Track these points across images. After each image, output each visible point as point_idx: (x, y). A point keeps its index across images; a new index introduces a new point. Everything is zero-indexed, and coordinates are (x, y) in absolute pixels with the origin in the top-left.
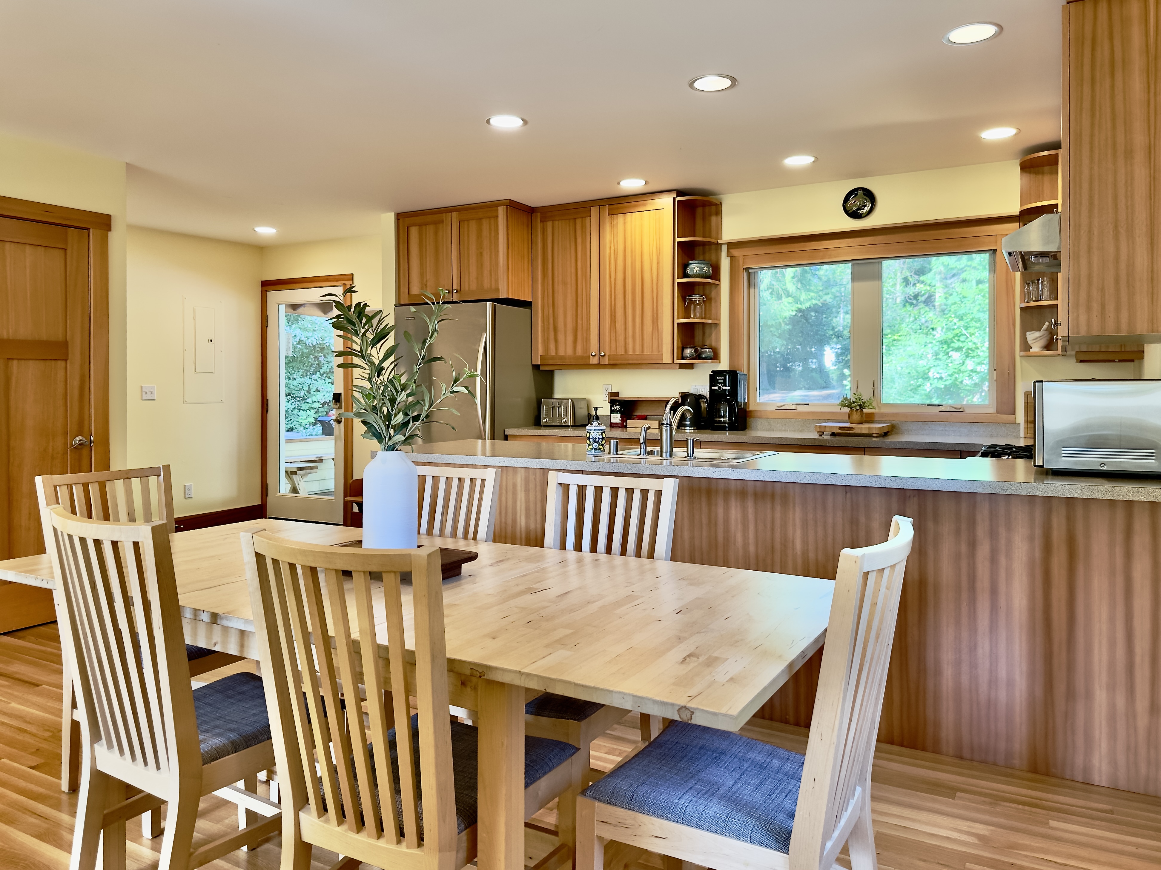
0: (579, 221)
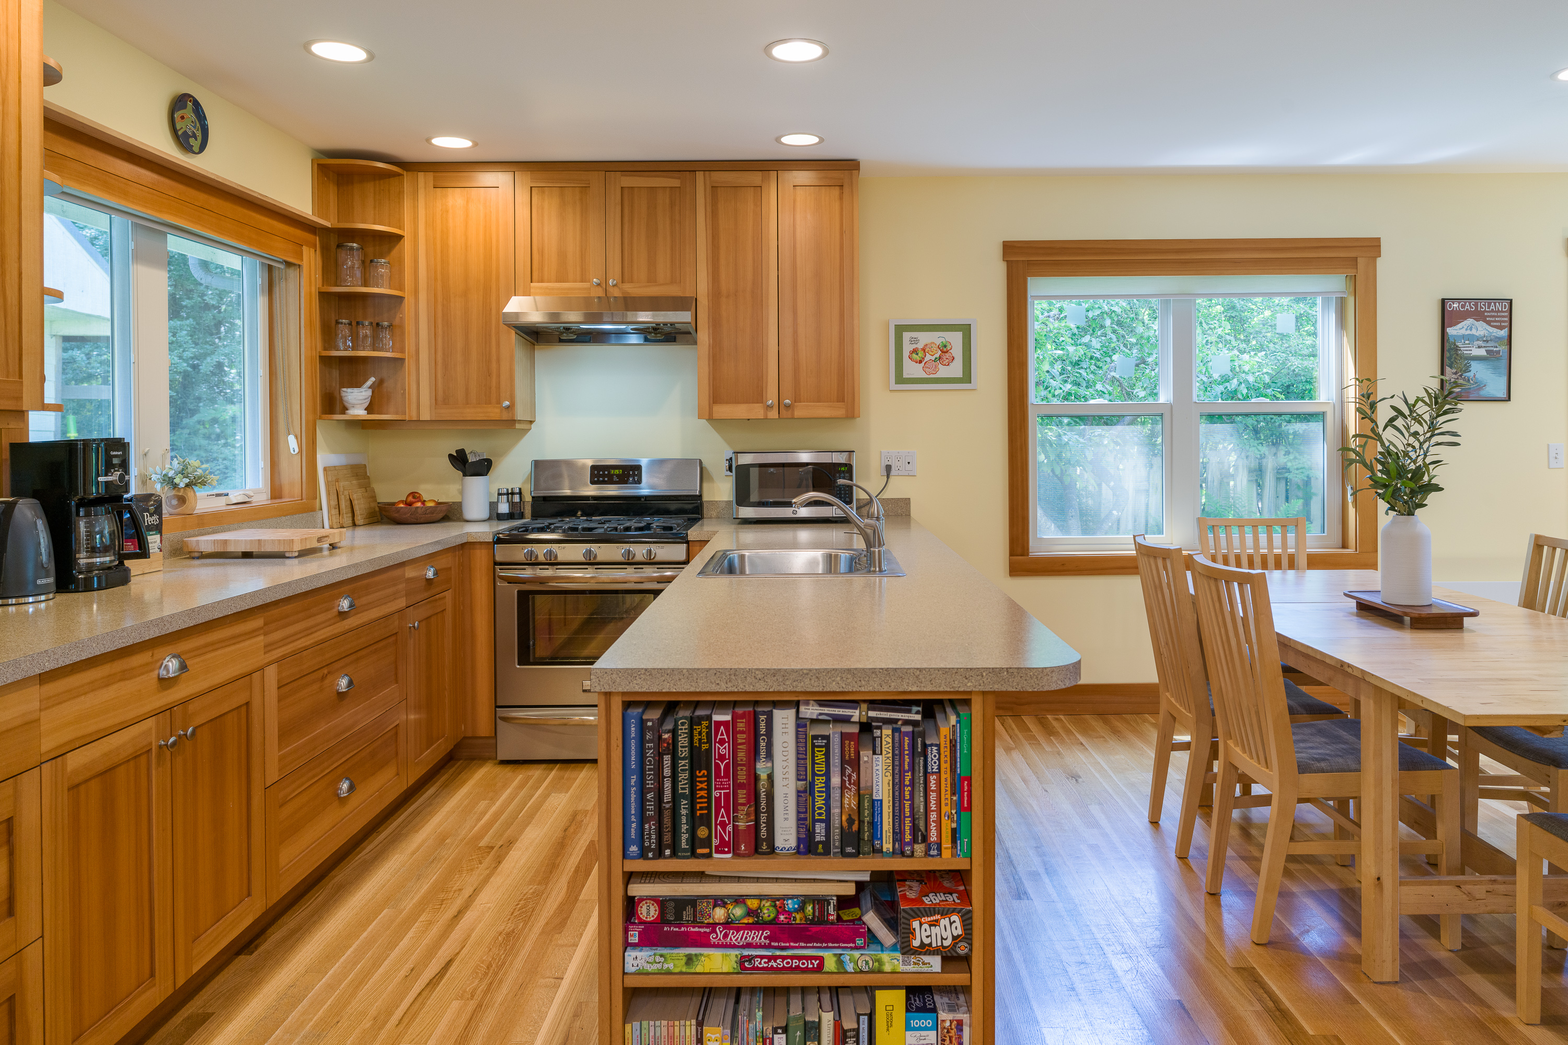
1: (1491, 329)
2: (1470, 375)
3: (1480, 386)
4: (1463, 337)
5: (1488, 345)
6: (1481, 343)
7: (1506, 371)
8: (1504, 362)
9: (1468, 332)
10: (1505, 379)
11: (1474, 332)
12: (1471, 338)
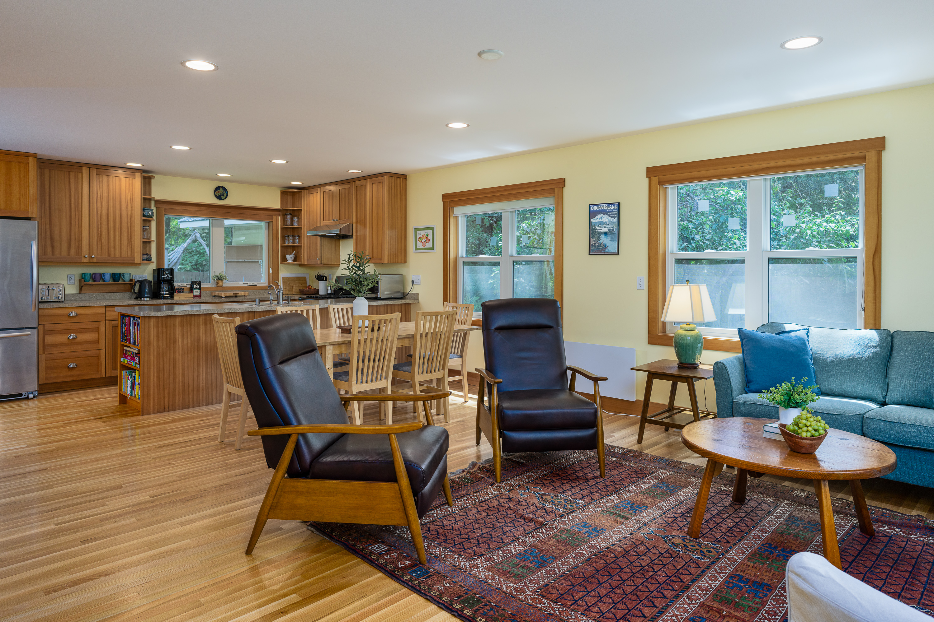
0: (72, 175)
1: (610, 218)
2: (601, 241)
3: (605, 247)
4: (598, 223)
5: (609, 226)
6: (606, 226)
7: (616, 239)
8: (616, 235)
9: (600, 220)
10: (616, 243)
11: (603, 220)
12: (601, 223)
